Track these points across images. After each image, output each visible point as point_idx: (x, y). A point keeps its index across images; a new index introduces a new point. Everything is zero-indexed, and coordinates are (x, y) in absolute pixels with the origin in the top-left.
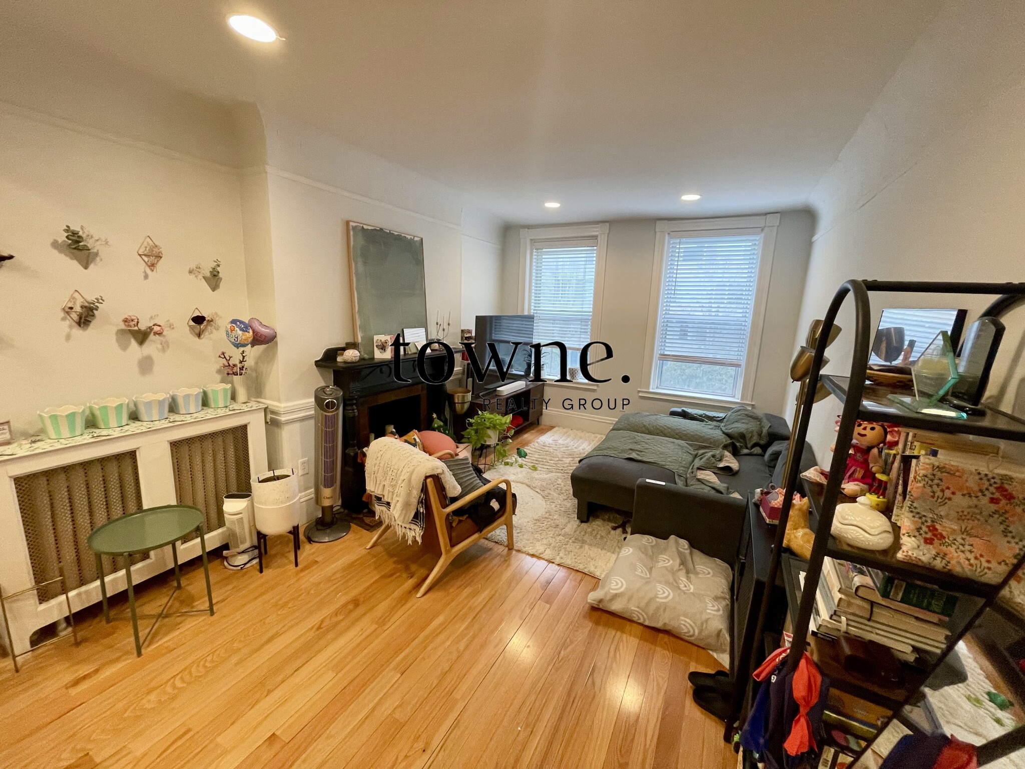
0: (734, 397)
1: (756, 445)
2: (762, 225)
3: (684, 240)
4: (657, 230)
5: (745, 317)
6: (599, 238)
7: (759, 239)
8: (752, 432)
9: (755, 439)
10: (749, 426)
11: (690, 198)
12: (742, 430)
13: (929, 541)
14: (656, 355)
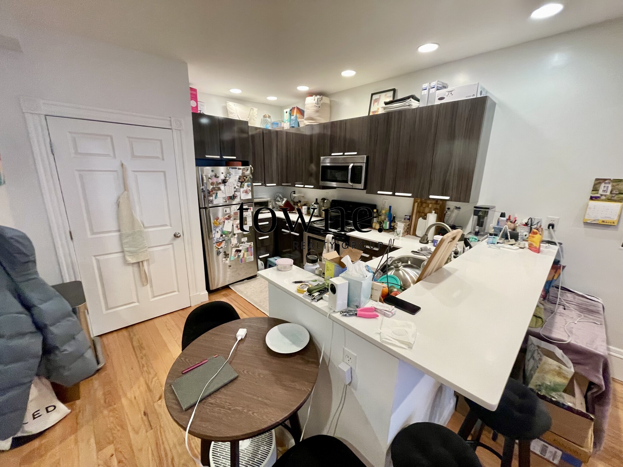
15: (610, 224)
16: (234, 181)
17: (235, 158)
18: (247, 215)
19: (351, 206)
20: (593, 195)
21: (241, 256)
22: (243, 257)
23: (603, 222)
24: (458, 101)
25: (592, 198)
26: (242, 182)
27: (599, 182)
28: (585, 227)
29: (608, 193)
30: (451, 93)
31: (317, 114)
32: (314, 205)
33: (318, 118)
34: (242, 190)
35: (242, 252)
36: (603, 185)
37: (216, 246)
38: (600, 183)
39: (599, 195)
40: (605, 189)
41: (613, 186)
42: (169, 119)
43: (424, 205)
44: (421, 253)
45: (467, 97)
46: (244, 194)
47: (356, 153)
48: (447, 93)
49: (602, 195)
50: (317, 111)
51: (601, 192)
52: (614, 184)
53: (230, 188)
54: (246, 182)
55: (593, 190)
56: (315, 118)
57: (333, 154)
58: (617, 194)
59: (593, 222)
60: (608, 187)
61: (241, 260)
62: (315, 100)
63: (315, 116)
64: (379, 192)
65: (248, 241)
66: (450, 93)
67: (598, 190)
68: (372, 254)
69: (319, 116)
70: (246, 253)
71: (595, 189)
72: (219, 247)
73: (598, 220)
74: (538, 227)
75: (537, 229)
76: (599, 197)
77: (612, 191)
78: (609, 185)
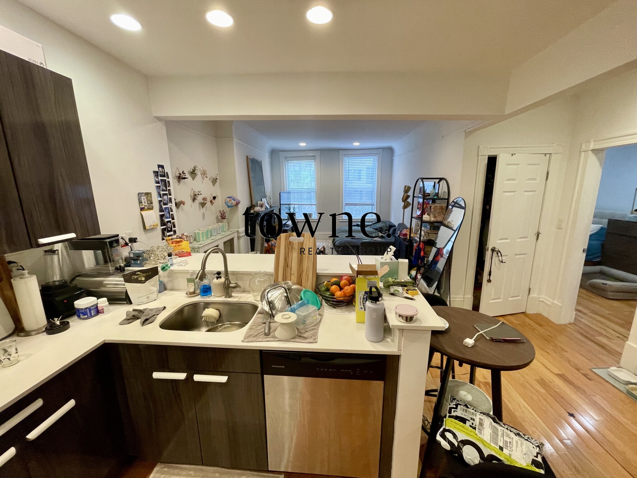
0: (373, 217)
1: (386, 230)
2: (376, 152)
3: (350, 158)
4: (340, 154)
5: (374, 186)
6: (316, 157)
7: (376, 158)
8: (384, 226)
9: (385, 228)
10: (381, 225)
11: (356, 144)
12: (381, 226)
13: (435, 218)
14: (344, 204)
23: (154, 226)
25: (141, 209)
27: (140, 194)
29: (147, 204)
36: (142, 198)
38: (141, 196)
39: (143, 206)
40: (144, 201)
49: (145, 206)
51: (143, 204)
52: (146, 196)
55: (139, 203)
58: (150, 204)
59: (150, 228)
67: (142, 202)
73: (151, 225)
74: (180, 236)
75: (180, 238)
76: (144, 208)
77: (147, 202)
78: (145, 198)
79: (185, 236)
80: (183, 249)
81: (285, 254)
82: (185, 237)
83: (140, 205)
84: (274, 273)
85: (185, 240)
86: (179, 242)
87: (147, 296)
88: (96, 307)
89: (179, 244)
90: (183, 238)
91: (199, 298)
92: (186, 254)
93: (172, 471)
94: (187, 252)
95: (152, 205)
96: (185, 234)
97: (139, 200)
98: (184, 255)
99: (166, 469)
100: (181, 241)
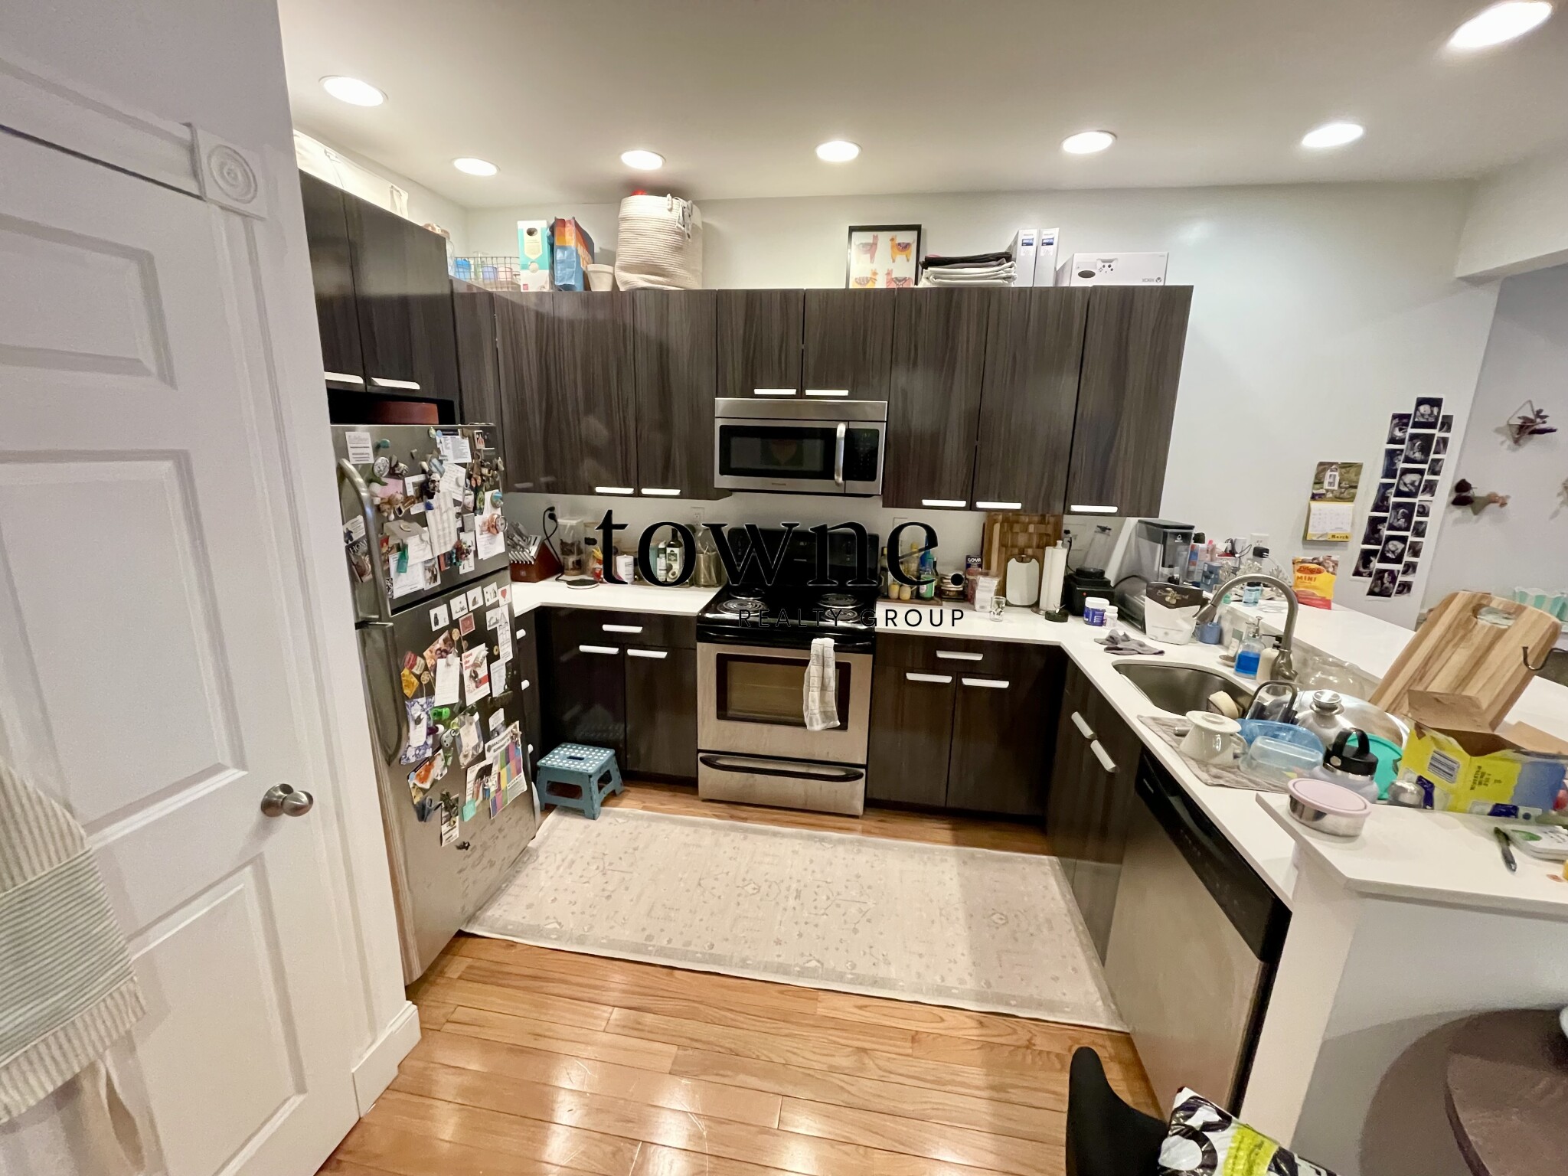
15: (1341, 540)
16: (453, 485)
17: (415, 386)
18: (497, 622)
19: (802, 544)
20: (1315, 492)
21: (493, 789)
22: (499, 789)
23: (1333, 536)
24: (1134, 288)
25: (1314, 497)
26: (476, 490)
27: (1324, 467)
28: (1305, 548)
29: (1336, 487)
30: (1109, 266)
31: (678, 259)
32: (669, 550)
33: (680, 272)
34: (479, 520)
35: (495, 769)
36: (1329, 473)
37: (415, 784)
38: (1324, 470)
39: (1322, 491)
40: (1331, 480)
41: (1341, 475)
42: (185, 134)
43: (1017, 528)
44: (1126, 649)
45: (1144, 280)
46: (486, 535)
47: (845, 393)
48: (1100, 265)
49: (1327, 491)
50: (678, 249)
51: (1326, 486)
52: (1343, 470)
53: (445, 516)
54: (487, 490)
55: (1315, 483)
56: (671, 269)
57: (757, 392)
58: (1346, 488)
59: (1320, 539)
60: (1335, 476)
61: (494, 802)
62: (670, 210)
63: (669, 262)
64: (926, 502)
65: (507, 723)
66: (1107, 265)
67: (1322, 483)
68: (957, 673)
69: (681, 266)
70: (504, 772)
71: (1318, 481)
72: (427, 786)
73: (1326, 534)
74: (1321, 559)
75: (1319, 564)
76: (1324, 494)
77: (1340, 483)
78: (1337, 474)
79: (1333, 561)
80: (1315, 588)
81: (1436, 647)
82: (1331, 564)
83: (1313, 488)
84: (1379, 683)
85: (1328, 571)
86: (1312, 571)
87: (1165, 631)
88: (1102, 613)
89: (1311, 576)
90: (1326, 565)
91: (1230, 672)
92: (1317, 602)
93: (1059, 873)
94: (1323, 599)
95: (1353, 491)
96: (1333, 558)
97: (1317, 476)
98: (1314, 602)
99: (1058, 867)
100: (1319, 572)
